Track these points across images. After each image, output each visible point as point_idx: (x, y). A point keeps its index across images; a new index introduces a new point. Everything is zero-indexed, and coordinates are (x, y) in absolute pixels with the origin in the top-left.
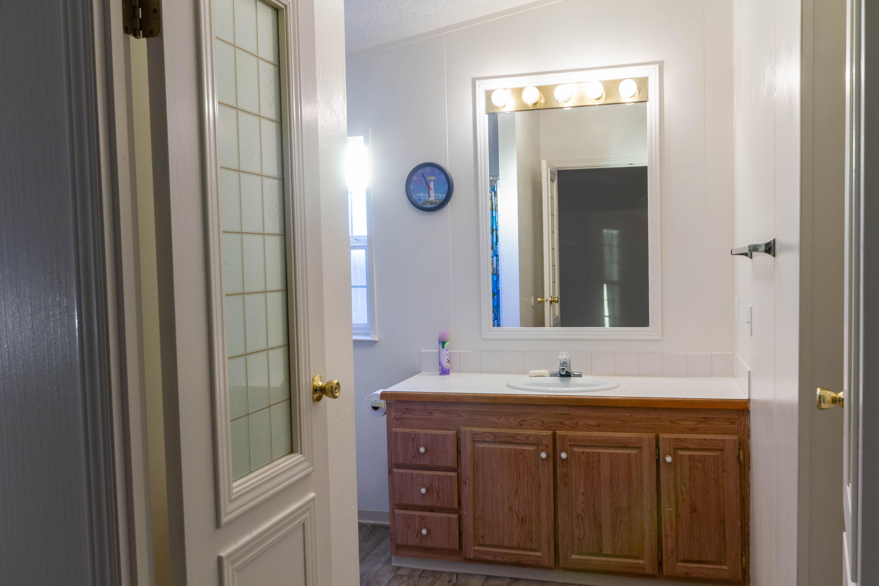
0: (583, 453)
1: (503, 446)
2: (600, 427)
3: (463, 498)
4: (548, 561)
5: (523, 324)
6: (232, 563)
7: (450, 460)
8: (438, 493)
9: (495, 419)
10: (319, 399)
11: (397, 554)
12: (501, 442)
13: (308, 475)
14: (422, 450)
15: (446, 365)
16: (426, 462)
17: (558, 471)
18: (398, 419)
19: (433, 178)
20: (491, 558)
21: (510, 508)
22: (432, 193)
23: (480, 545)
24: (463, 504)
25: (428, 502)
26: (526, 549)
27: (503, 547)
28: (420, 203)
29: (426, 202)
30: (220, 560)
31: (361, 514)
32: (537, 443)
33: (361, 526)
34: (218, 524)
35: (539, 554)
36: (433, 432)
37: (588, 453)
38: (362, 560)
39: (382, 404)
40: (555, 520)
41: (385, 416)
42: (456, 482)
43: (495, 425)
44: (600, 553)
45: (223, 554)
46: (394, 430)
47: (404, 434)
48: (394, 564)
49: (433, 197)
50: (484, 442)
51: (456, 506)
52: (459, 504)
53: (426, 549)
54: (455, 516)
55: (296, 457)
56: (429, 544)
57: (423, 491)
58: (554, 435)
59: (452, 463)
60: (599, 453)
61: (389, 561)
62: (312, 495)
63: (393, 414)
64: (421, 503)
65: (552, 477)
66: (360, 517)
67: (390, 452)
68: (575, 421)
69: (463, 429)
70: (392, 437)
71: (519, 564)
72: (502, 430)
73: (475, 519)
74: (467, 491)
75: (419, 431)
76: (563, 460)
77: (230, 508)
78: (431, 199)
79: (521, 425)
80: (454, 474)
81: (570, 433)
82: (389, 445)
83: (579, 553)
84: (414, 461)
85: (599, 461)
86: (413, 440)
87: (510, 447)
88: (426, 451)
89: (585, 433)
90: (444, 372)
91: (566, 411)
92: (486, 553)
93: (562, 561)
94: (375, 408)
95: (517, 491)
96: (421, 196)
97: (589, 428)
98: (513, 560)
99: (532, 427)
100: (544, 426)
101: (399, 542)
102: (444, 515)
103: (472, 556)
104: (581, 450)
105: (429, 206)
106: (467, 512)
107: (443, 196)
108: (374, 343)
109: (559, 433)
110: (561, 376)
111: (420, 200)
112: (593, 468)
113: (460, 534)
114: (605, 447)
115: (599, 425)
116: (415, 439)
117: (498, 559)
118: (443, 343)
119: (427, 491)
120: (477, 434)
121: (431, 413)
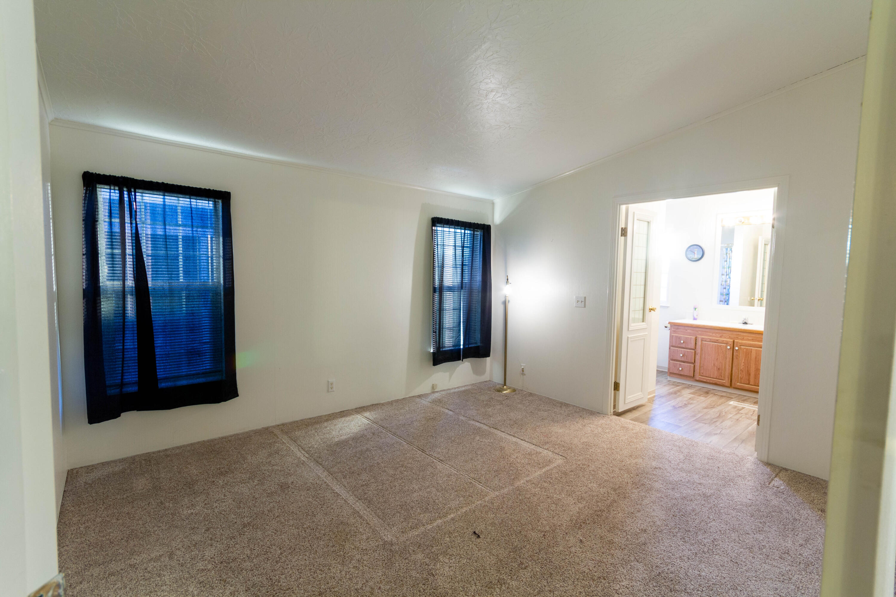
0: (745, 348)
1: (713, 343)
2: (753, 340)
3: (696, 360)
4: (728, 384)
5: (741, 304)
6: (630, 339)
7: (692, 346)
8: (687, 357)
9: (711, 334)
10: (650, 311)
11: (670, 376)
12: (712, 342)
13: (646, 328)
14: (682, 342)
15: (696, 317)
16: (683, 346)
17: (734, 354)
18: (674, 331)
19: (697, 250)
20: (705, 380)
21: (714, 365)
22: (696, 255)
23: (701, 376)
24: (696, 361)
25: (683, 359)
26: (719, 379)
27: (710, 377)
28: (691, 259)
29: (693, 258)
30: (628, 337)
31: (658, 367)
32: (727, 343)
33: (657, 370)
34: (628, 330)
35: (724, 381)
36: (687, 336)
37: (747, 348)
38: (657, 377)
39: (669, 326)
40: (732, 371)
41: (669, 331)
42: (694, 354)
43: (710, 336)
44: (749, 384)
45: (629, 336)
46: (672, 334)
47: (676, 336)
48: (668, 379)
49: (697, 256)
50: (706, 341)
51: (693, 362)
52: (695, 362)
53: (681, 375)
54: (693, 365)
55: (644, 323)
56: (682, 373)
57: (681, 355)
58: (734, 341)
59: (693, 347)
60: (751, 349)
61: (667, 378)
62: (647, 333)
63: (673, 329)
64: (680, 360)
65: (731, 356)
66: (657, 368)
67: (670, 342)
68: (743, 337)
69: (698, 336)
70: (671, 337)
71: (716, 384)
72: (713, 338)
73: (700, 367)
74: (698, 357)
75: (681, 335)
76: (737, 350)
77: (631, 328)
78: (695, 257)
79: (721, 337)
80: (693, 351)
81: (740, 341)
82: (670, 340)
83: (740, 383)
84: (679, 345)
85: (751, 352)
86: (679, 338)
87: (716, 343)
88: (684, 342)
89: (747, 342)
90: (695, 319)
91: (740, 333)
92: (704, 379)
93: (733, 385)
94: (666, 327)
95: (717, 359)
96: (691, 256)
97: (748, 340)
98: (714, 382)
99: (725, 338)
100: (730, 338)
101: (671, 371)
102: (689, 364)
103: (698, 379)
104: (745, 347)
105: (694, 260)
106: (697, 364)
107: (700, 256)
108: (668, 307)
109: (736, 341)
110: (743, 323)
111: (691, 257)
112: (748, 354)
113: (694, 371)
114: (754, 347)
115: (752, 340)
116: (680, 338)
117: (708, 381)
118: (695, 309)
119: (683, 356)
120: (703, 338)
121: (687, 330)
